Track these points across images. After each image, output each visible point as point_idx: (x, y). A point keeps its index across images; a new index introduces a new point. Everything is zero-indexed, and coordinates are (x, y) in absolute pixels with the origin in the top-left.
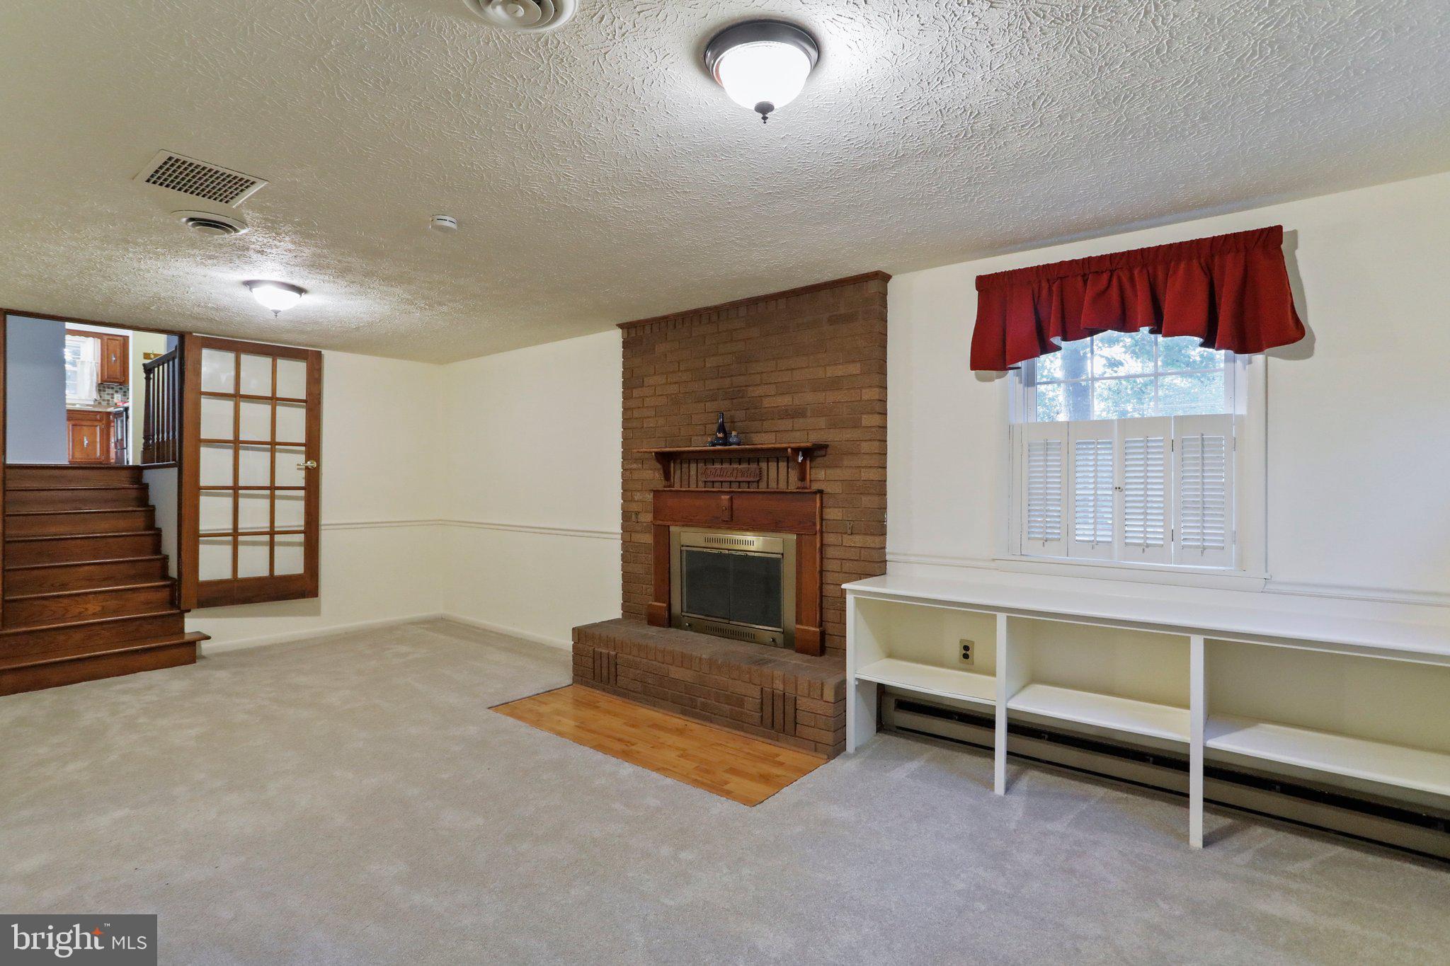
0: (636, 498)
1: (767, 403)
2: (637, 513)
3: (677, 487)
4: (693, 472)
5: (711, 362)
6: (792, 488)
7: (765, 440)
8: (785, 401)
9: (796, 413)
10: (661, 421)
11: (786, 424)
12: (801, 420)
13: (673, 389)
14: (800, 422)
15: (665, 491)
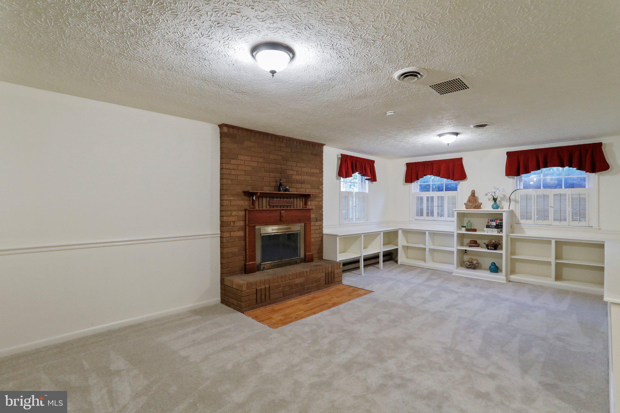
0: (233, 214)
1: (294, 177)
2: (234, 222)
3: (257, 208)
4: (264, 202)
5: (272, 157)
6: (301, 208)
7: (293, 191)
8: (298, 177)
9: (302, 182)
10: (248, 178)
11: (299, 185)
12: (304, 185)
13: (255, 164)
14: (304, 186)
15: (250, 210)
